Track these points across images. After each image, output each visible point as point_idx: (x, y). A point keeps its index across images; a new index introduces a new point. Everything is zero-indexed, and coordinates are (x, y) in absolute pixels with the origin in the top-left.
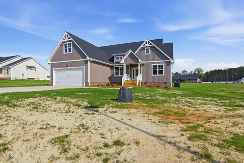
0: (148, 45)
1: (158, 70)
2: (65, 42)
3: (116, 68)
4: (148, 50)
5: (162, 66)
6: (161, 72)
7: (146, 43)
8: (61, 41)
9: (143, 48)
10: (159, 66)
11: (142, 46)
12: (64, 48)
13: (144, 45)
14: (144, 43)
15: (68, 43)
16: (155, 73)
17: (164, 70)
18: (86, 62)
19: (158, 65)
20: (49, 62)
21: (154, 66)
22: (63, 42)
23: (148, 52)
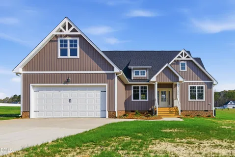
0: (184, 58)
1: (197, 93)
2: (61, 36)
3: (134, 88)
4: (183, 65)
5: (202, 87)
6: (201, 96)
7: (182, 54)
8: (54, 33)
9: (177, 62)
10: (199, 88)
11: (176, 58)
12: (59, 48)
13: (179, 57)
14: (179, 55)
15: (68, 39)
16: (193, 97)
17: (204, 93)
18: (111, 77)
19: (197, 86)
20: (21, 71)
21: (191, 88)
22: (56, 36)
23: (183, 68)
